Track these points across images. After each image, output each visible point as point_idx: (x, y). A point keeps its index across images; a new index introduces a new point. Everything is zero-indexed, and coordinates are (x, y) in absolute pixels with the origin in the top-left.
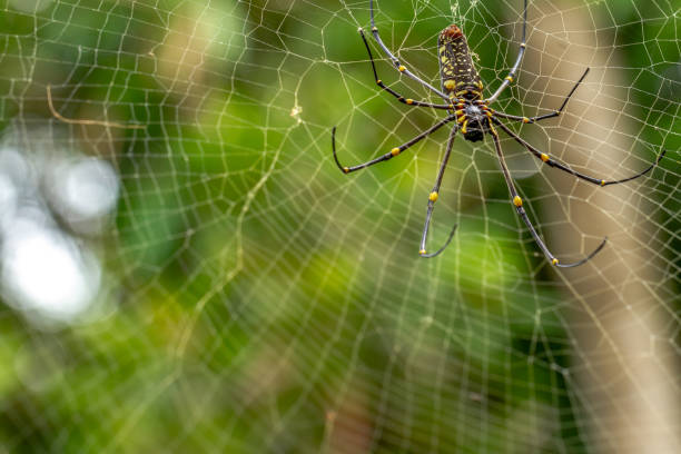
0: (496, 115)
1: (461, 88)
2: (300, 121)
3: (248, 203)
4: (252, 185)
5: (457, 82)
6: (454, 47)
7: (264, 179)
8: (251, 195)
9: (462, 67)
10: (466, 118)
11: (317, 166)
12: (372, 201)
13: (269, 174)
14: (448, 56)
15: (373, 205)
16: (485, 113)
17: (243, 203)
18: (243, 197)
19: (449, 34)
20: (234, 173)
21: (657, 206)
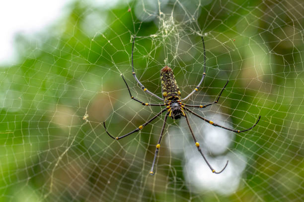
0: (186, 106)
1: (169, 95)
2: (87, 121)
3: (58, 162)
4: (60, 154)
5: (168, 92)
6: (166, 76)
7: (67, 150)
8: (60, 158)
9: (170, 85)
10: (172, 109)
11: (93, 141)
12: (117, 155)
13: (69, 148)
14: (164, 81)
15: (117, 156)
16: (180, 106)
17: (56, 162)
18: (56, 160)
19: (164, 70)
20: (53, 149)
21: (253, 143)
